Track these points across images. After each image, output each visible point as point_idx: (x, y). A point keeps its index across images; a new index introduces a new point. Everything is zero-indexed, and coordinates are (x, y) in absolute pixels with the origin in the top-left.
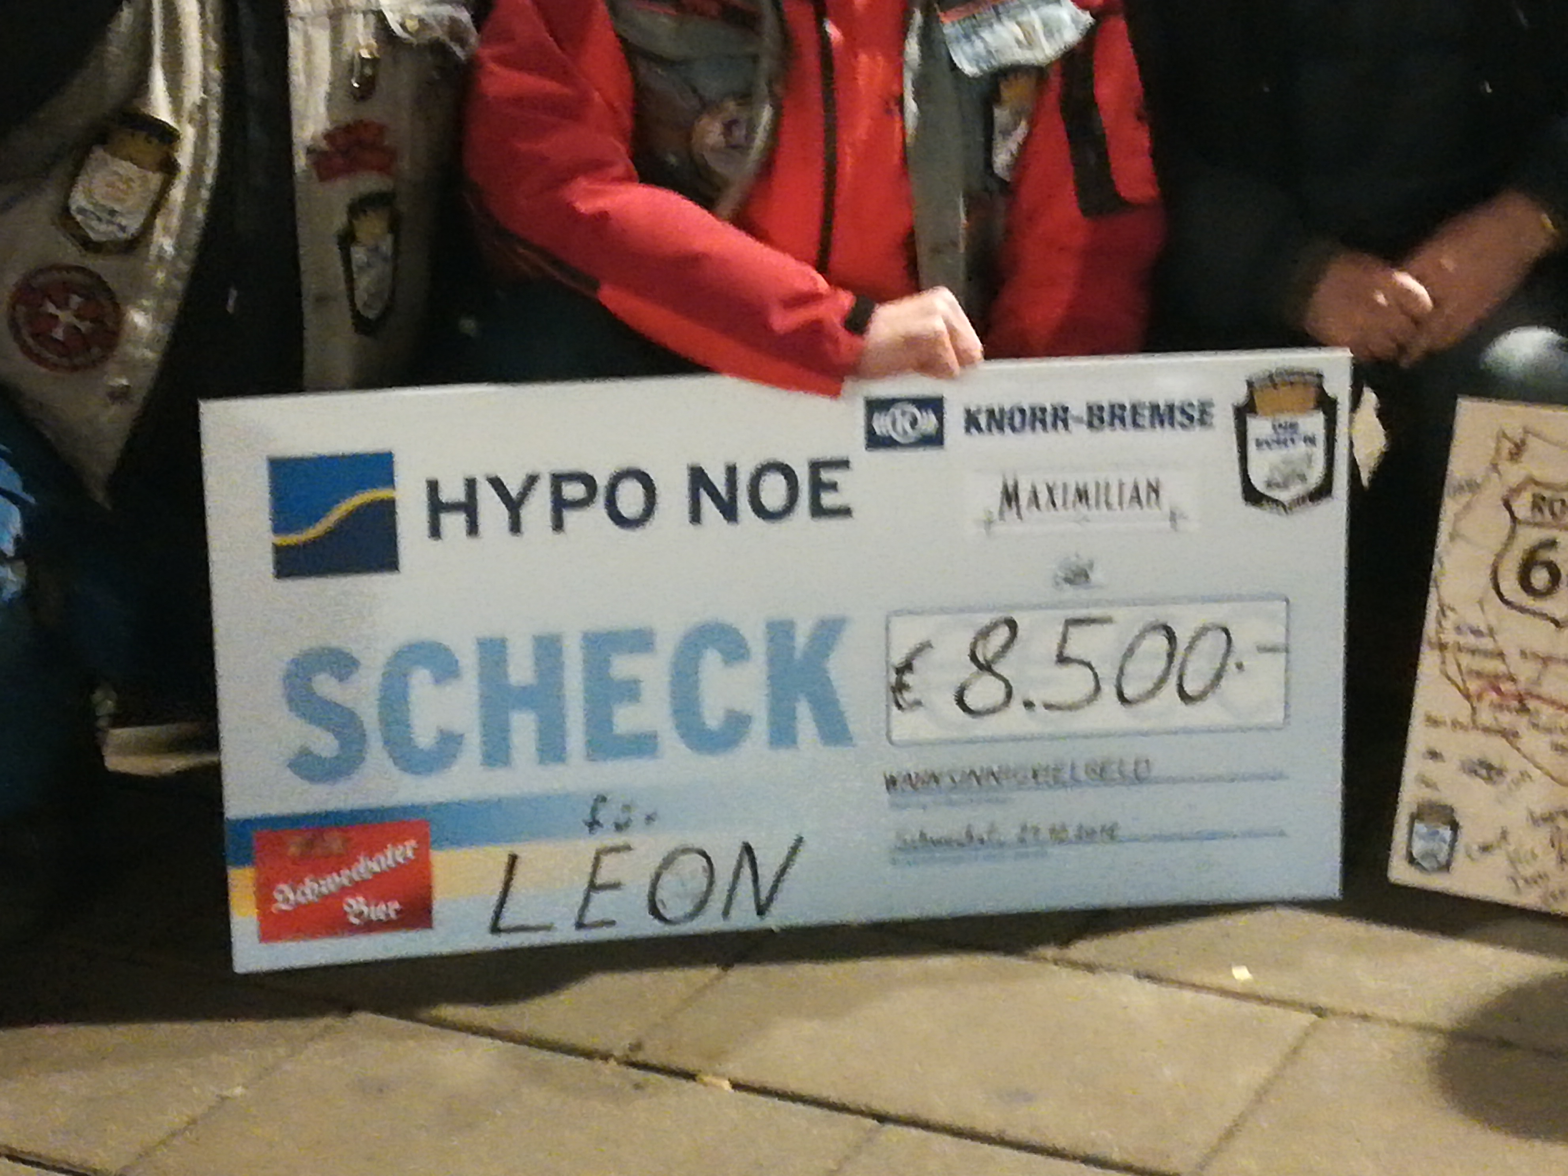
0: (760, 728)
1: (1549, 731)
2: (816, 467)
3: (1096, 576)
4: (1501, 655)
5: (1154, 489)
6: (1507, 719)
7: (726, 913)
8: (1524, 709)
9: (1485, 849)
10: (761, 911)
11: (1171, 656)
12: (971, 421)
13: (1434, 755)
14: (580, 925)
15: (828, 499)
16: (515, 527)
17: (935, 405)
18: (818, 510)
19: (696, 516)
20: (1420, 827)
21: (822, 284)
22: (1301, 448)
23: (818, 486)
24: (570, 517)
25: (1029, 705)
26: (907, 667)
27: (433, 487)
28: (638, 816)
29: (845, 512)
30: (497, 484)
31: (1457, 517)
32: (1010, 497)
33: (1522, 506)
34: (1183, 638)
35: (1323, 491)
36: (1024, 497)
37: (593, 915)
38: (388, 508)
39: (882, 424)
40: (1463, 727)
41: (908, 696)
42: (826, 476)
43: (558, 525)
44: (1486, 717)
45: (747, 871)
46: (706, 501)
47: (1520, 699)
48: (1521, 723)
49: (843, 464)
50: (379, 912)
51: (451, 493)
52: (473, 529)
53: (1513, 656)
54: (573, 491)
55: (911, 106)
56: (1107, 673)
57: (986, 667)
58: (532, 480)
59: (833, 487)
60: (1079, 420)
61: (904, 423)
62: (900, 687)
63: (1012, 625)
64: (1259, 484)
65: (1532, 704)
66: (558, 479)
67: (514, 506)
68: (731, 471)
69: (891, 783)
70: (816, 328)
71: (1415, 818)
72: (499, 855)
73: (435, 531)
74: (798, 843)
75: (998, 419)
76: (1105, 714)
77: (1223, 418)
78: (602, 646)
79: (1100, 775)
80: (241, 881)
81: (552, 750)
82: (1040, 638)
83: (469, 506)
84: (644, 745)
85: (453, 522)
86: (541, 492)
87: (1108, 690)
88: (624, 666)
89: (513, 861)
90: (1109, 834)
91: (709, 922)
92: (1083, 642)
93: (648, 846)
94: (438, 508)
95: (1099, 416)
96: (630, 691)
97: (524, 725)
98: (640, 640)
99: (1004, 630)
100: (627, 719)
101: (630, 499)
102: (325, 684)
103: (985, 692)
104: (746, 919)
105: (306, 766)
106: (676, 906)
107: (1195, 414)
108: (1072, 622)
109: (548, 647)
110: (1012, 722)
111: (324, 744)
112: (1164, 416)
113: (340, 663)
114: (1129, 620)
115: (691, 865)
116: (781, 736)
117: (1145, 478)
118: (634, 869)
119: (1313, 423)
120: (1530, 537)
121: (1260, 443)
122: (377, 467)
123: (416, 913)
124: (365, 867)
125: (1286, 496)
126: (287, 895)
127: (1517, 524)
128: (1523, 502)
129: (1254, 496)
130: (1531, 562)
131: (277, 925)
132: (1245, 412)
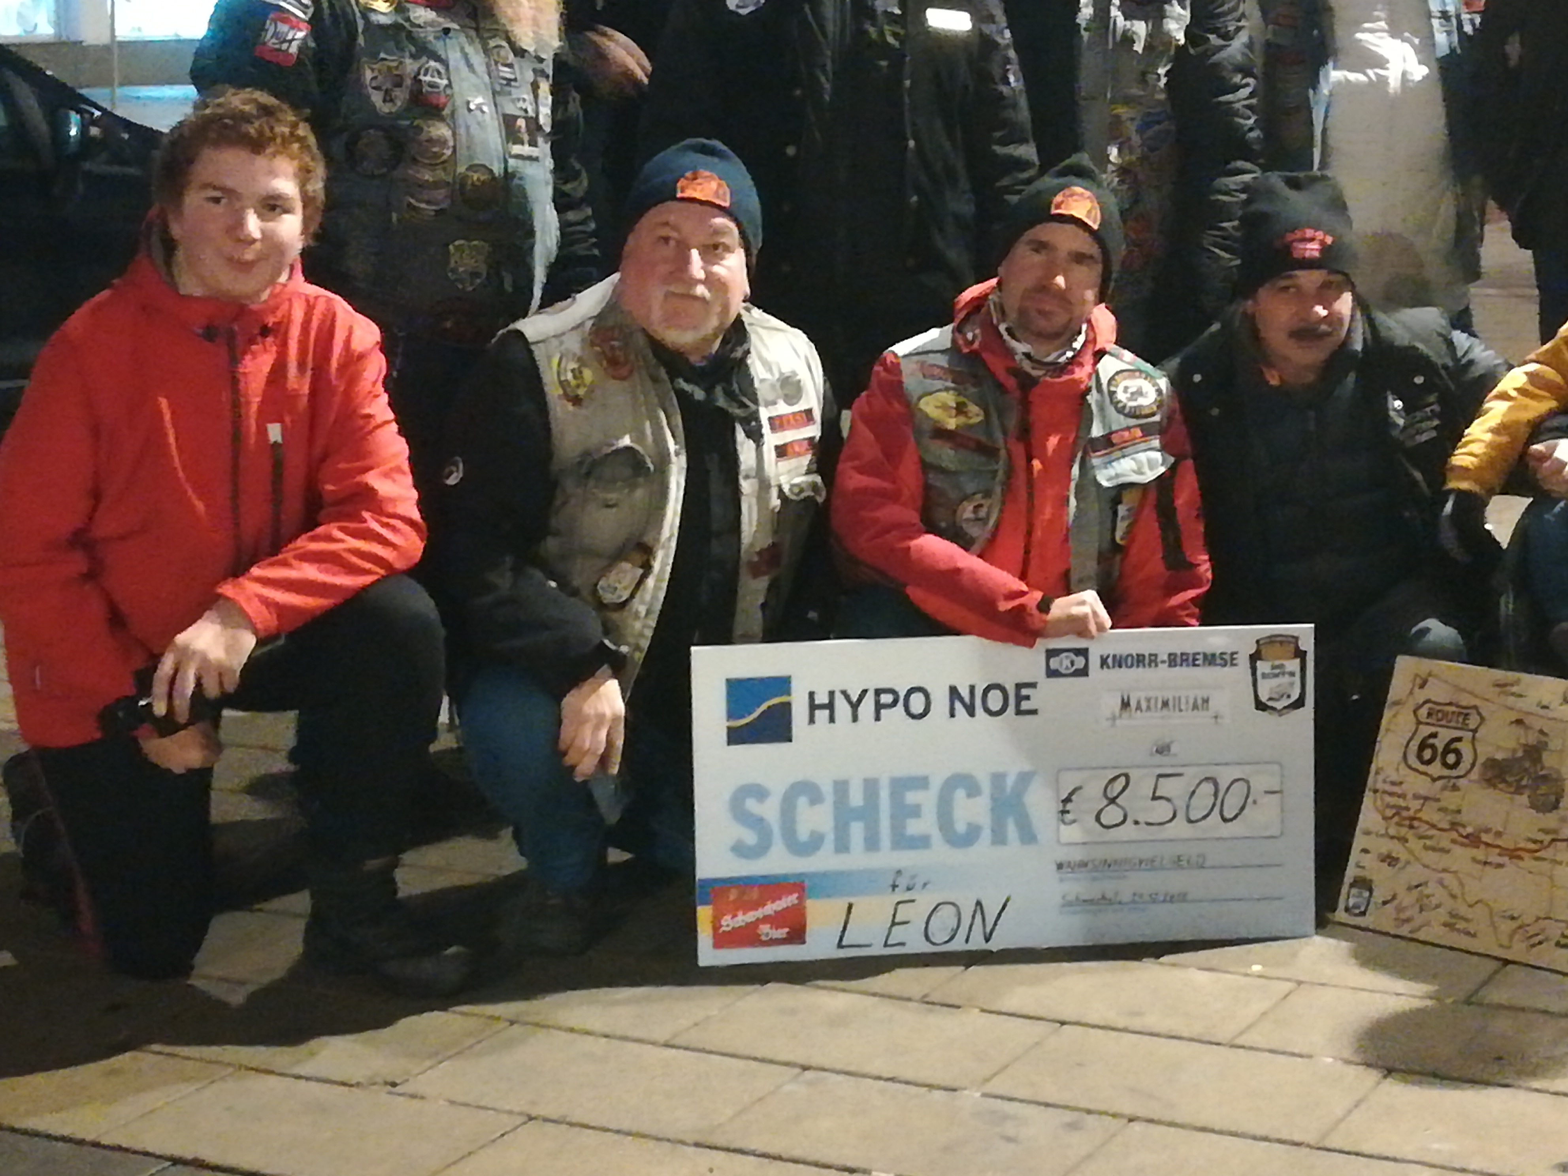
0: (986, 834)
1: (1421, 837)
2: (1019, 686)
3: (1174, 749)
5: (1206, 701)
6: (1402, 831)
7: (967, 941)
8: (1411, 826)
9: (1385, 903)
10: (987, 940)
11: (1216, 795)
12: (1104, 662)
13: (1364, 851)
14: (886, 945)
15: (1025, 705)
16: (855, 718)
17: (1083, 652)
18: (1019, 712)
19: (952, 714)
20: (1354, 891)
21: (1025, 588)
22: (1286, 679)
23: (1020, 699)
24: (884, 713)
25: (1136, 823)
26: (1068, 800)
28: (919, 882)
29: (1034, 712)
30: (845, 694)
32: (1125, 705)
33: (1423, 715)
34: (1224, 786)
35: (1299, 703)
36: (1133, 704)
37: (892, 940)
38: (787, 706)
39: (1054, 663)
40: (1381, 836)
41: (1069, 817)
42: (1024, 692)
43: (878, 718)
44: (1392, 831)
45: (978, 917)
46: (958, 705)
47: (1411, 819)
48: (1410, 834)
49: (1033, 685)
50: (776, 933)
51: (822, 698)
52: (832, 719)
53: (1410, 796)
54: (886, 699)
56: (1181, 804)
57: (1113, 801)
58: (865, 692)
59: (1027, 698)
60: (1163, 662)
61: (1067, 663)
62: (1064, 812)
63: (1127, 776)
64: (1264, 698)
65: (1416, 823)
66: (878, 692)
67: (855, 706)
68: (972, 689)
69: (1060, 866)
72: (842, 903)
73: (812, 720)
74: (1007, 900)
75: (1120, 662)
76: (1179, 829)
77: (1243, 661)
78: (901, 785)
79: (1178, 862)
80: (704, 914)
81: (872, 843)
82: (1143, 785)
83: (830, 706)
84: (923, 842)
85: (822, 715)
86: (869, 699)
87: (1181, 815)
88: (912, 797)
89: (850, 907)
90: (1182, 897)
91: (958, 945)
92: (1167, 787)
93: (925, 901)
94: (813, 707)
95: (1173, 660)
96: (915, 811)
97: (857, 830)
98: (922, 783)
99: (1122, 780)
100: (914, 827)
101: (917, 703)
102: (751, 805)
103: (1112, 815)
104: (977, 943)
105: (740, 850)
106: (939, 935)
107: (1226, 660)
108: (1160, 776)
109: (871, 786)
110: (1128, 831)
111: (750, 838)
112: (1210, 659)
113: (760, 793)
114: (1192, 775)
115: (947, 912)
116: (999, 838)
117: (1201, 694)
118: (916, 914)
119: (1293, 665)
120: (1426, 731)
121: (1264, 676)
122: (782, 684)
123: (797, 935)
124: (770, 908)
125: (1279, 705)
126: (728, 923)
127: (1419, 723)
128: (1423, 712)
129: (1260, 706)
130: (1422, 746)
131: (722, 940)
132: (1255, 658)
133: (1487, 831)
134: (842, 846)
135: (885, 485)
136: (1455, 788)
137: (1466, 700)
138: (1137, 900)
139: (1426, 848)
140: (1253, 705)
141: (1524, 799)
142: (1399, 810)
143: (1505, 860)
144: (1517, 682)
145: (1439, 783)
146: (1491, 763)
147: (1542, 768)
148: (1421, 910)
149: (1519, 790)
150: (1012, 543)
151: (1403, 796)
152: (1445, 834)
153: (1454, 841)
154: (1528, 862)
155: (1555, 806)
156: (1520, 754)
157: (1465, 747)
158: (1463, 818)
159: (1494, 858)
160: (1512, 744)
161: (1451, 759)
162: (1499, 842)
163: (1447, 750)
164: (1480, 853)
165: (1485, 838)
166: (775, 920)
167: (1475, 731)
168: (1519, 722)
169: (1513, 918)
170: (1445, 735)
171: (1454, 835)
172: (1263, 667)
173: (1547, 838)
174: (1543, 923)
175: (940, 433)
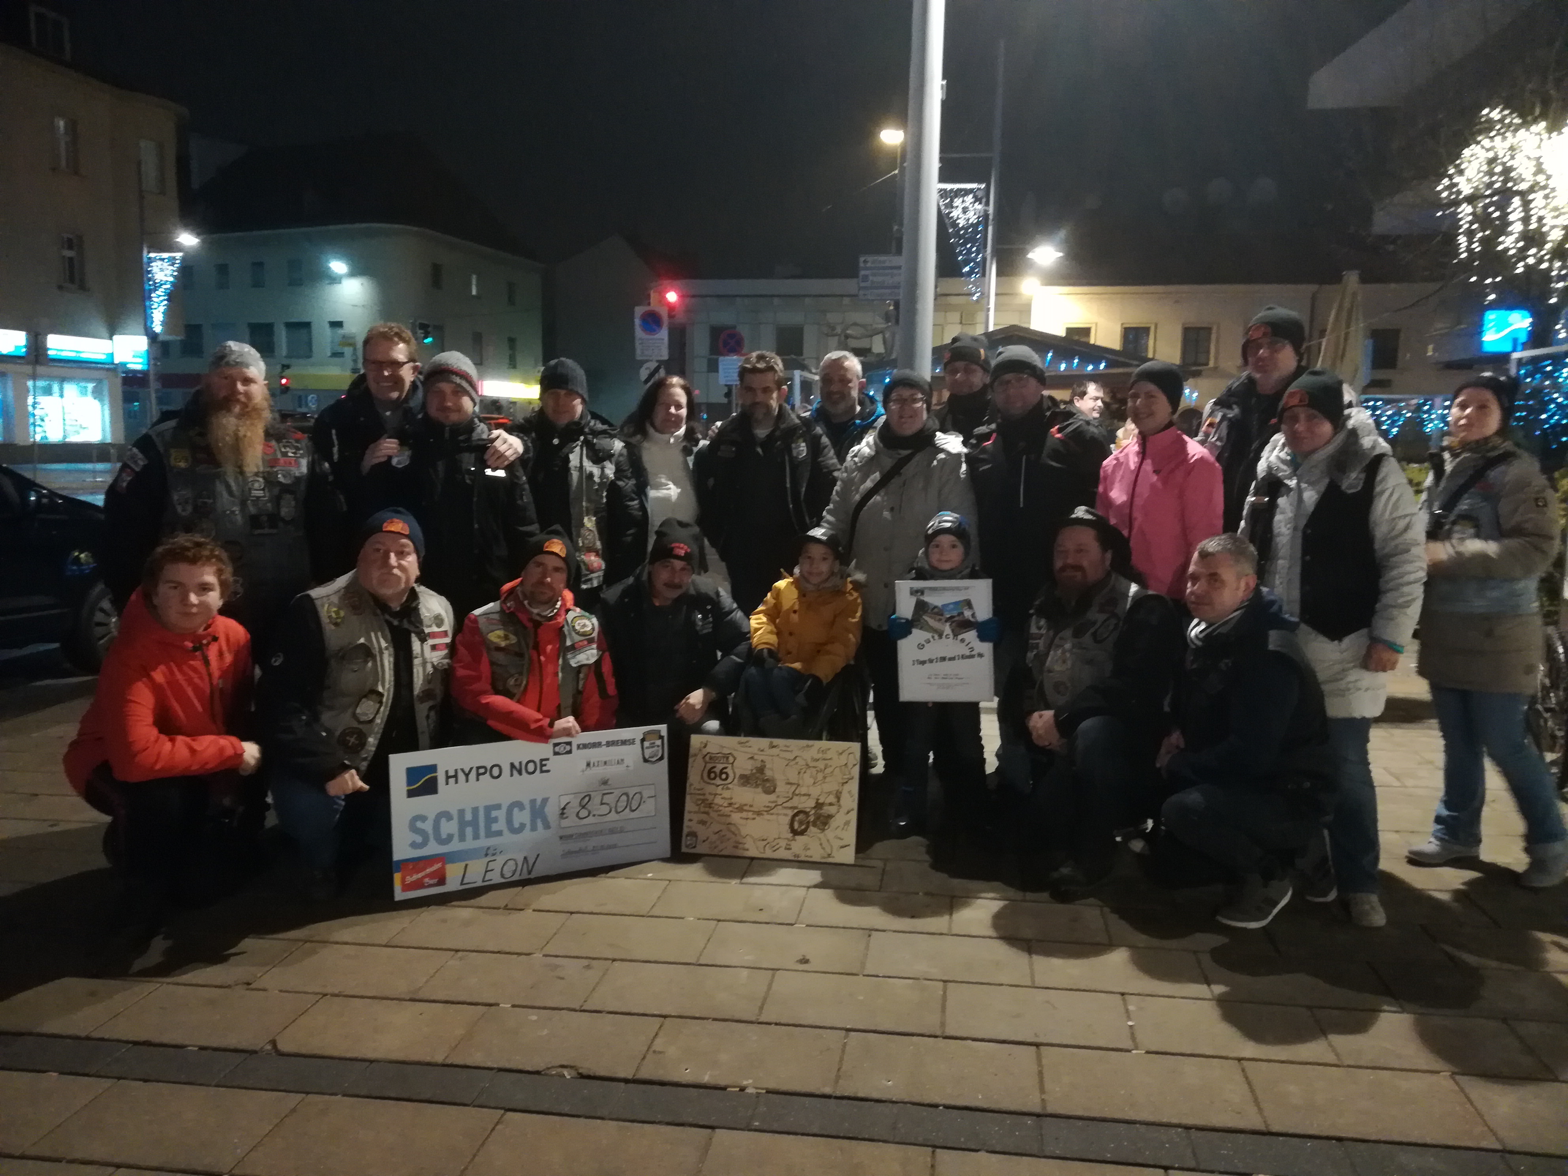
0: (528, 826)
2: (542, 760)
3: (609, 782)
5: (622, 760)
6: (707, 809)
7: (521, 875)
8: (710, 807)
9: (704, 841)
10: (529, 874)
11: (628, 800)
12: (579, 747)
13: (690, 820)
14: (483, 881)
15: (544, 768)
16: (467, 781)
17: (569, 743)
18: (542, 771)
19: (512, 775)
20: (689, 838)
21: (541, 716)
22: (656, 748)
23: (542, 765)
24: (481, 777)
25: (594, 815)
26: (564, 809)
27: (447, 772)
28: (498, 851)
29: (548, 771)
30: (462, 770)
32: (588, 765)
34: (631, 796)
35: (661, 758)
36: (592, 765)
37: (486, 879)
38: (435, 779)
39: (557, 749)
40: (697, 813)
41: (565, 816)
42: (544, 763)
43: (478, 780)
44: (702, 809)
45: (526, 863)
46: (514, 771)
48: (710, 811)
49: (547, 759)
50: (432, 882)
51: (451, 773)
52: (456, 782)
54: (482, 771)
55: (560, 675)
56: (613, 805)
57: (583, 807)
58: (471, 769)
59: (545, 765)
60: (604, 745)
61: (562, 749)
62: (562, 814)
63: (589, 796)
64: (647, 757)
66: (478, 768)
67: (467, 775)
68: (520, 763)
69: (561, 838)
70: (541, 727)
71: (687, 836)
72: (463, 864)
73: (447, 784)
74: (538, 855)
75: (585, 746)
76: (613, 816)
77: (638, 742)
78: (489, 809)
79: (612, 831)
80: (397, 877)
81: (476, 837)
82: (597, 799)
83: (455, 776)
84: (499, 833)
85: (452, 781)
86: (474, 772)
87: (613, 810)
88: (494, 814)
89: (466, 866)
90: (614, 846)
91: (516, 877)
92: (607, 799)
93: (500, 859)
94: (448, 777)
95: (609, 744)
96: (496, 820)
97: (469, 831)
98: (498, 807)
99: (587, 799)
100: (495, 827)
101: (496, 772)
102: (419, 824)
103: (584, 813)
104: (525, 876)
105: (414, 845)
106: (508, 874)
107: (631, 742)
108: (604, 794)
109: (475, 810)
110: (591, 820)
111: (419, 839)
112: (624, 742)
113: (423, 818)
114: (617, 793)
115: (511, 863)
116: (534, 828)
117: (620, 758)
118: (497, 866)
119: (659, 742)
120: (709, 766)
121: (647, 748)
122: (433, 768)
123: (442, 881)
124: (428, 871)
125: (654, 759)
126: (409, 879)
127: (706, 763)
128: (707, 758)
129: (646, 760)
130: (710, 772)
131: (406, 888)
132: (643, 740)
133: (746, 805)
134: (462, 838)
135: (473, 673)
136: (728, 789)
137: (726, 751)
138: (595, 850)
139: (719, 815)
140: (642, 760)
141: (760, 789)
142: (703, 801)
143: (755, 816)
144: (747, 742)
145: (720, 787)
146: (742, 777)
147: (765, 776)
148: (722, 842)
149: (757, 786)
150: (533, 696)
151: (704, 795)
155: (774, 791)
156: (754, 771)
157: (729, 771)
158: (734, 801)
159: (750, 815)
160: (750, 767)
161: (724, 776)
162: (752, 809)
163: (721, 772)
164: (744, 815)
165: (745, 808)
166: (431, 876)
167: (732, 763)
168: (752, 758)
169: (763, 840)
170: (720, 767)
172: (646, 744)
173: (773, 805)
174: (777, 841)
175: (498, 649)
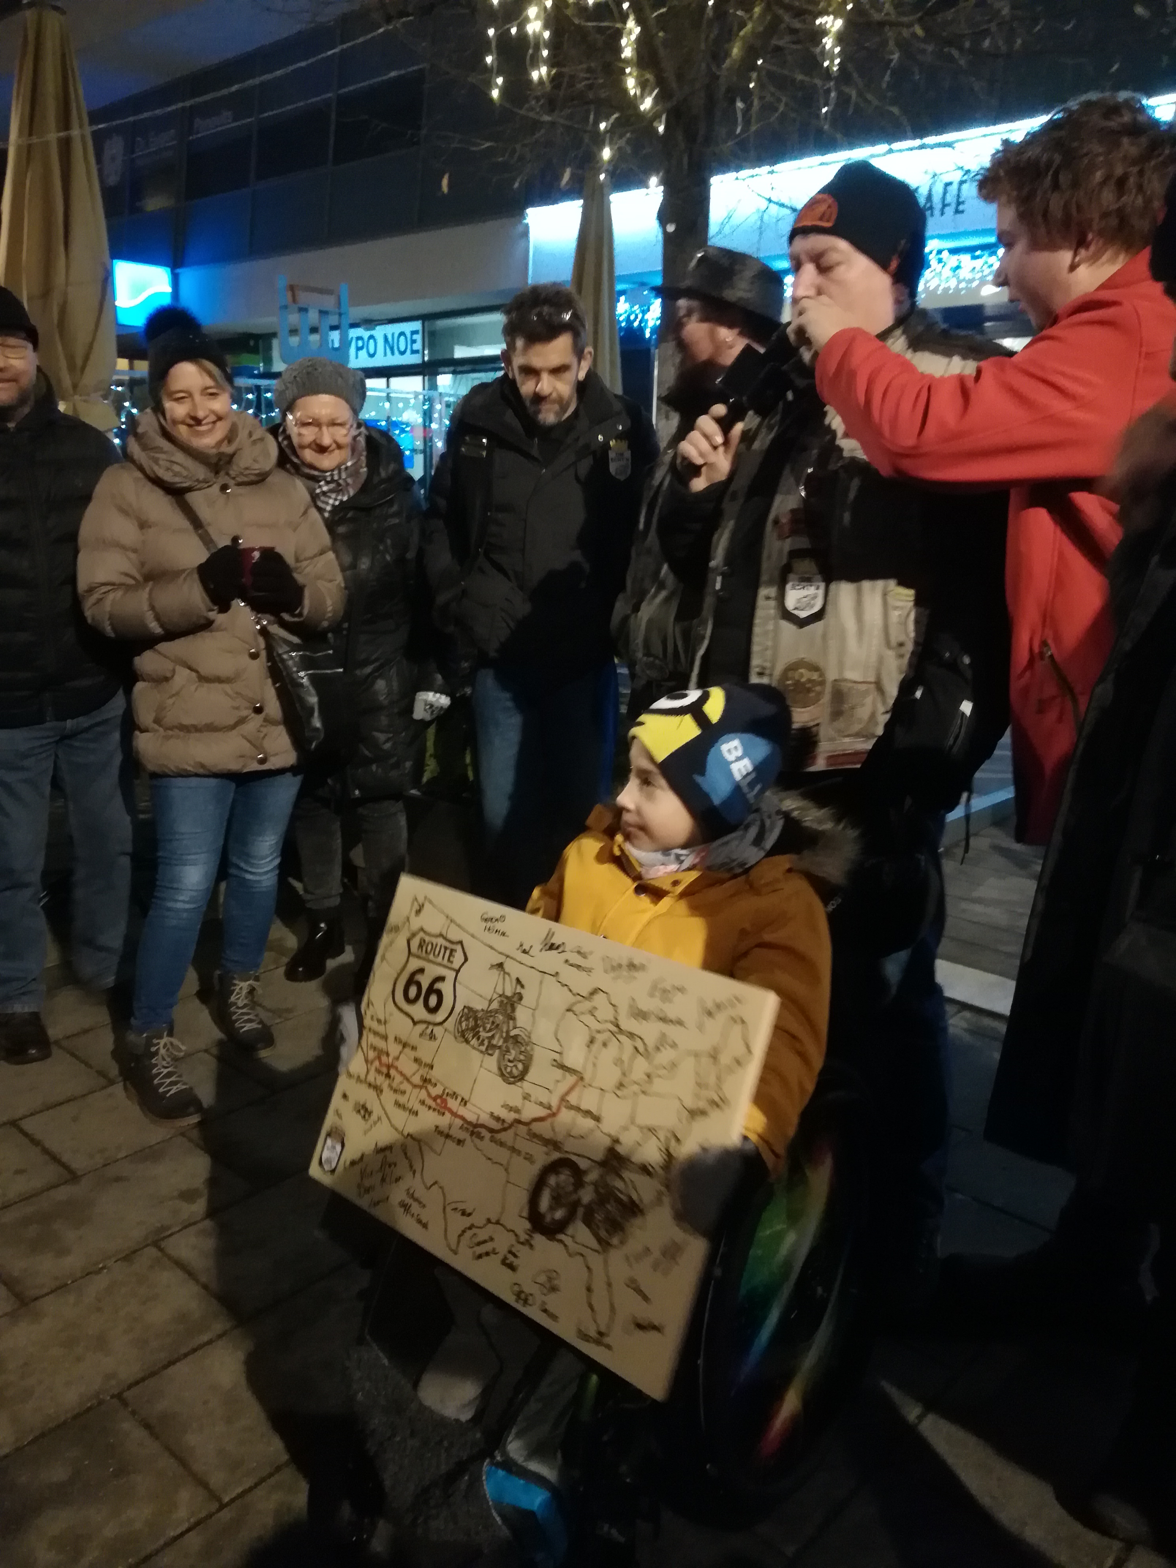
1: (395, 1091)
4: (385, 1038)
6: (381, 1080)
8: (388, 1076)
13: (345, 1096)
20: (329, 1142)
31: (386, 949)
33: (415, 943)
40: (361, 1081)
44: (371, 1078)
47: (389, 1067)
48: (385, 1084)
53: (391, 1039)
65: (393, 1072)
120: (415, 963)
127: (410, 954)
130: (411, 981)
136: (432, 1037)
137: (456, 934)
141: (492, 1062)
142: (380, 1053)
143: (466, 1136)
144: (503, 918)
146: (469, 1012)
147: (515, 1028)
148: (383, 1180)
149: (490, 1050)
152: (417, 1090)
153: (423, 1103)
154: (486, 1144)
155: (521, 1077)
156: (495, 1005)
158: (435, 1074)
159: (456, 1132)
161: (433, 1001)
162: (463, 1112)
163: (431, 990)
165: (451, 1104)
167: (458, 971)
168: (500, 966)
171: (423, 1094)
173: (510, 1117)
174: (492, 1229)
